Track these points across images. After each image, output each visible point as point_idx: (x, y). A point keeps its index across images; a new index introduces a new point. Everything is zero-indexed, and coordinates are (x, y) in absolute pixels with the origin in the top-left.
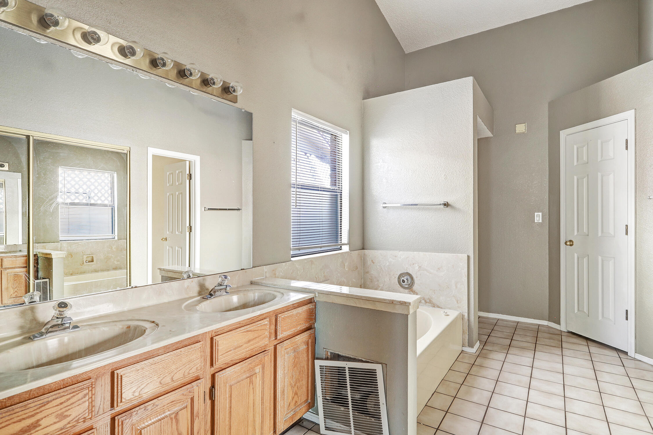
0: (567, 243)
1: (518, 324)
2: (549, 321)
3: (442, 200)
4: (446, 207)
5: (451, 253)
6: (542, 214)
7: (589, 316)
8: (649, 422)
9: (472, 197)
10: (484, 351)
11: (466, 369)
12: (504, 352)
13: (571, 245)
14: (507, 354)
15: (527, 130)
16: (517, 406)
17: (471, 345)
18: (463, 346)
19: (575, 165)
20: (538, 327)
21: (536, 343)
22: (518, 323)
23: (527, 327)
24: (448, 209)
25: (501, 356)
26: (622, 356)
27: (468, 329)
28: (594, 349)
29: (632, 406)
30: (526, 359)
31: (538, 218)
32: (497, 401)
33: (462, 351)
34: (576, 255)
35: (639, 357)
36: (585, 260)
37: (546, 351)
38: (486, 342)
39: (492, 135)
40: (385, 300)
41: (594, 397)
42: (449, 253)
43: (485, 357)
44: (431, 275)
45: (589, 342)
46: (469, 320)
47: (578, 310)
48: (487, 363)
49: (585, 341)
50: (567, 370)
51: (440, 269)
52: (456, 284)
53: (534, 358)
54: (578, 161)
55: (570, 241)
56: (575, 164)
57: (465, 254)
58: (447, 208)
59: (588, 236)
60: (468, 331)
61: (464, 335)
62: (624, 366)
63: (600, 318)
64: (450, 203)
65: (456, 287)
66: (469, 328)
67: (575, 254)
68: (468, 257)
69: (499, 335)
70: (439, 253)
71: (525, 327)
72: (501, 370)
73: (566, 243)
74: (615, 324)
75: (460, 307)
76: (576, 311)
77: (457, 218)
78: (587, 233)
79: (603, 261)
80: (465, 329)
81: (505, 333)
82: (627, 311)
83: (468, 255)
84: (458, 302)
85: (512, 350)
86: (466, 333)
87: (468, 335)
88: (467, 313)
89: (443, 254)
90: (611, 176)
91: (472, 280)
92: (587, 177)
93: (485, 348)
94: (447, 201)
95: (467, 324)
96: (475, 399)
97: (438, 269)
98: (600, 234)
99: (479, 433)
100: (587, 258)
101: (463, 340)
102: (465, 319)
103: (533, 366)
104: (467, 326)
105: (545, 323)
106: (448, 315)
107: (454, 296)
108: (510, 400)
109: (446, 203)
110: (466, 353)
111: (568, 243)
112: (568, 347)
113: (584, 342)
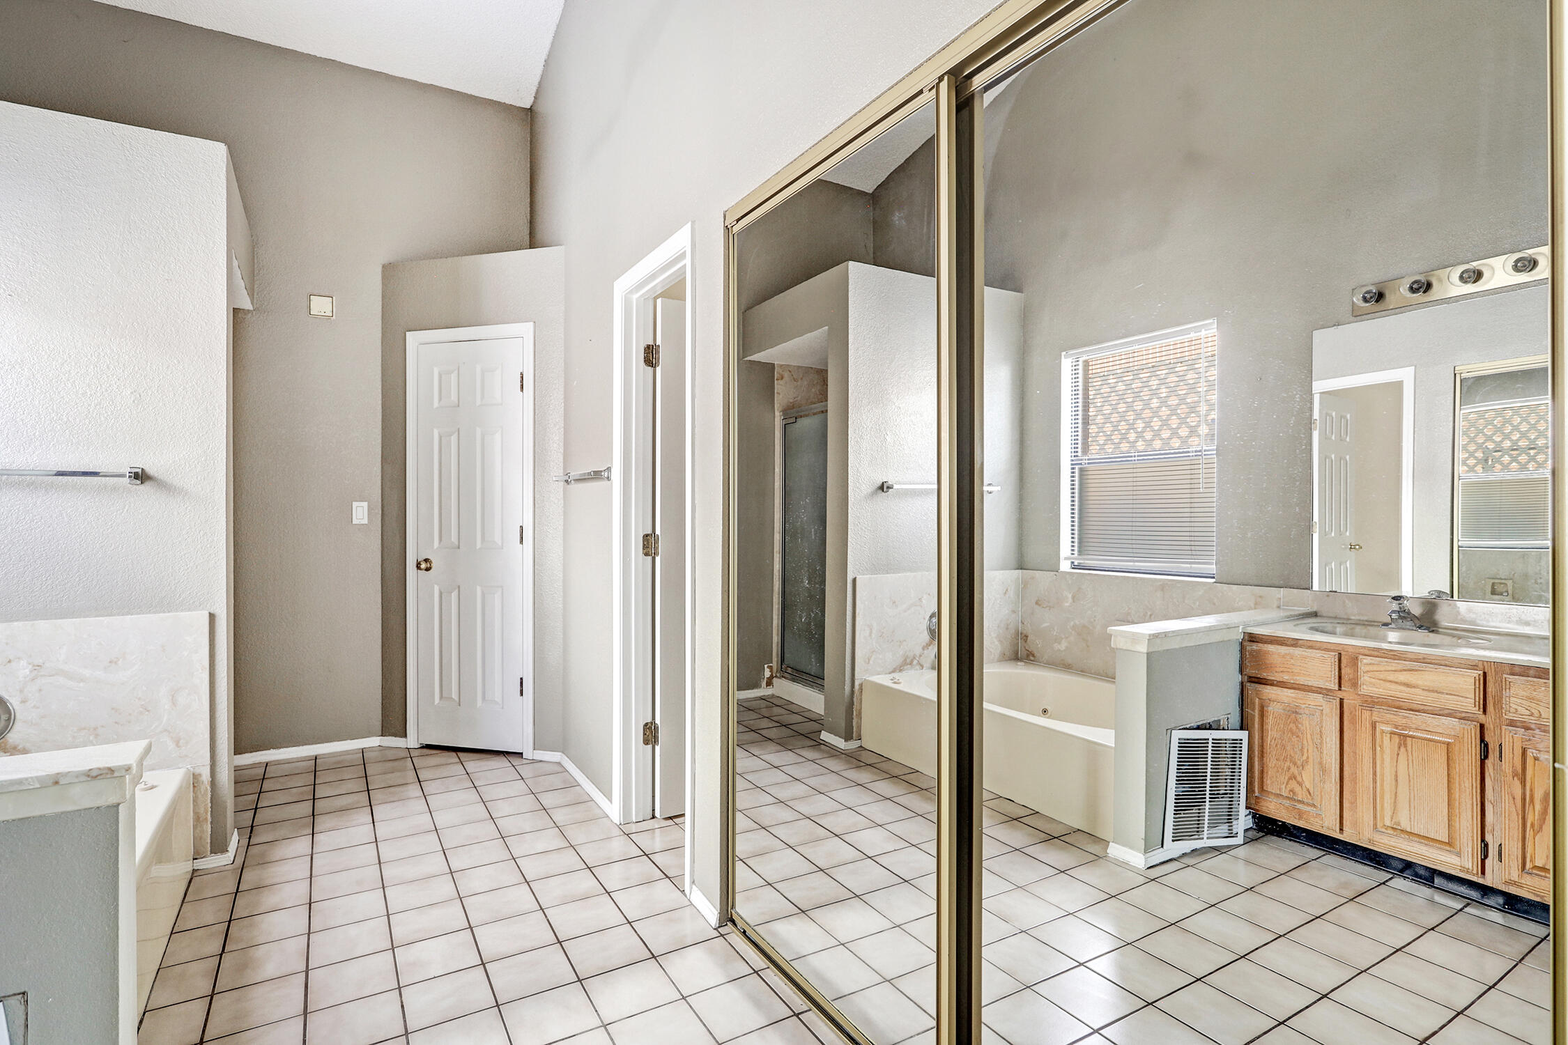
0: (420, 564)
1: (317, 760)
2: (382, 736)
3: (127, 462)
4: (139, 482)
5: (155, 613)
6: (369, 506)
7: (460, 705)
8: (578, 853)
9: (222, 459)
10: (253, 850)
11: (219, 910)
12: (305, 833)
13: (428, 569)
14: (313, 836)
15: (336, 314)
16: (371, 936)
17: (219, 846)
18: (196, 859)
19: (435, 407)
20: (361, 754)
21: (368, 790)
22: (316, 758)
23: (339, 762)
24: (146, 488)
25: (301, 845)
26: (516, 761)
27: (211, 807)
28: (473, 764)
29: (550, 840)
30: (357, 829)
31: (361, 513)
32: (324, 948)
33: (194, 871)
34: (436, 589)
35: (539, 755)
36: (454, 595)
37: (392, 799)
38: (252, 827)
39: (251, 306)
40: (20, 782)
41: (496, 851)
42: (149, 612)
43: (264, 863)
44: (82, 684)
45: (460, 754)
46: (213, 783)
47: (441, 697)
48: (275, 873)
49: (454, 754)
50: (441, 819)
51: (116, 663)
52: (173, 696)
53: (373, 823)
54: (440, 399)
55: (426, 560)
56: (436, 404)
57: (203, 609)
58: (142, 487)
59: (459, 548)
60: (212, 811)
61: (199, 828)
62: (523, 779)
63: (479, 703)
64: (151, 471)
65: (174, 703)
66: (214, 806)
67: (436, 586)
68: (212, 617)
69: (281, 798)
70: (114, 615)
71: (335, 763)
72: (311, 875)
73: (418, 567)
74: (503, 708)
75: (186, 756)
76: (437, 700)
77: (175, 513)
78: (457, 543)
79: (483, 595)
80: (202, 810)
81: (294, 790)
82: (521, 679)
83: (210, 613)
84: (181, 742)
85: (322, 823)
86: (206, 819)
87: (211, 823)
88: (209, 767)
89: (130, 616)
90: (498, 437)
91: (222, 675)
92: (457, 433)
93: (253, 841)
94: (142, 467)
95: (209, 794)
96: (270, 970)
97: (110, 662)
98: (479, 545)
99: (304, 1041)
100: (457, 593)
101: (197, 840)
102: (203, 782)
103: (376, 840)
104: (209, 801)
105: (374, 742)
106: (152, 787)
107: (166, 730)
108: (353, 931)
109: (140, 471)
110: (208, 872)
111: (423, 566)
112: (431, 777)
113: (452, 757)
